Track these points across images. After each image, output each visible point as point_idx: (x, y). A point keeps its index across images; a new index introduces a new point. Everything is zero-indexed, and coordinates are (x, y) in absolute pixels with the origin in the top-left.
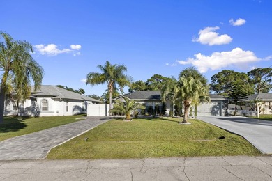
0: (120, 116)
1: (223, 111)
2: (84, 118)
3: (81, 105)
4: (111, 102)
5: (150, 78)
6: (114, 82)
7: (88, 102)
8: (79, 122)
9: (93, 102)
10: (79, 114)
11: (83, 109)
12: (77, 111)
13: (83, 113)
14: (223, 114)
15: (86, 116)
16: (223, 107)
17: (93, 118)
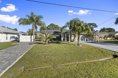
0: (39, 42)
1: (86, 39)
2: (18, 43)
3: (16, 36)
4: (34, 34)
5: (49, 25)
6: (36, 24)
7: (20, 35)
8: (14, 47)
9: (23, 35)
10: (14, 41)
11: (17, 38)
12: (13, 39)
13: (17, 40)
14: (85, 40)
15: (19, 42)
16: (86, 37)
17: (24, 43)
